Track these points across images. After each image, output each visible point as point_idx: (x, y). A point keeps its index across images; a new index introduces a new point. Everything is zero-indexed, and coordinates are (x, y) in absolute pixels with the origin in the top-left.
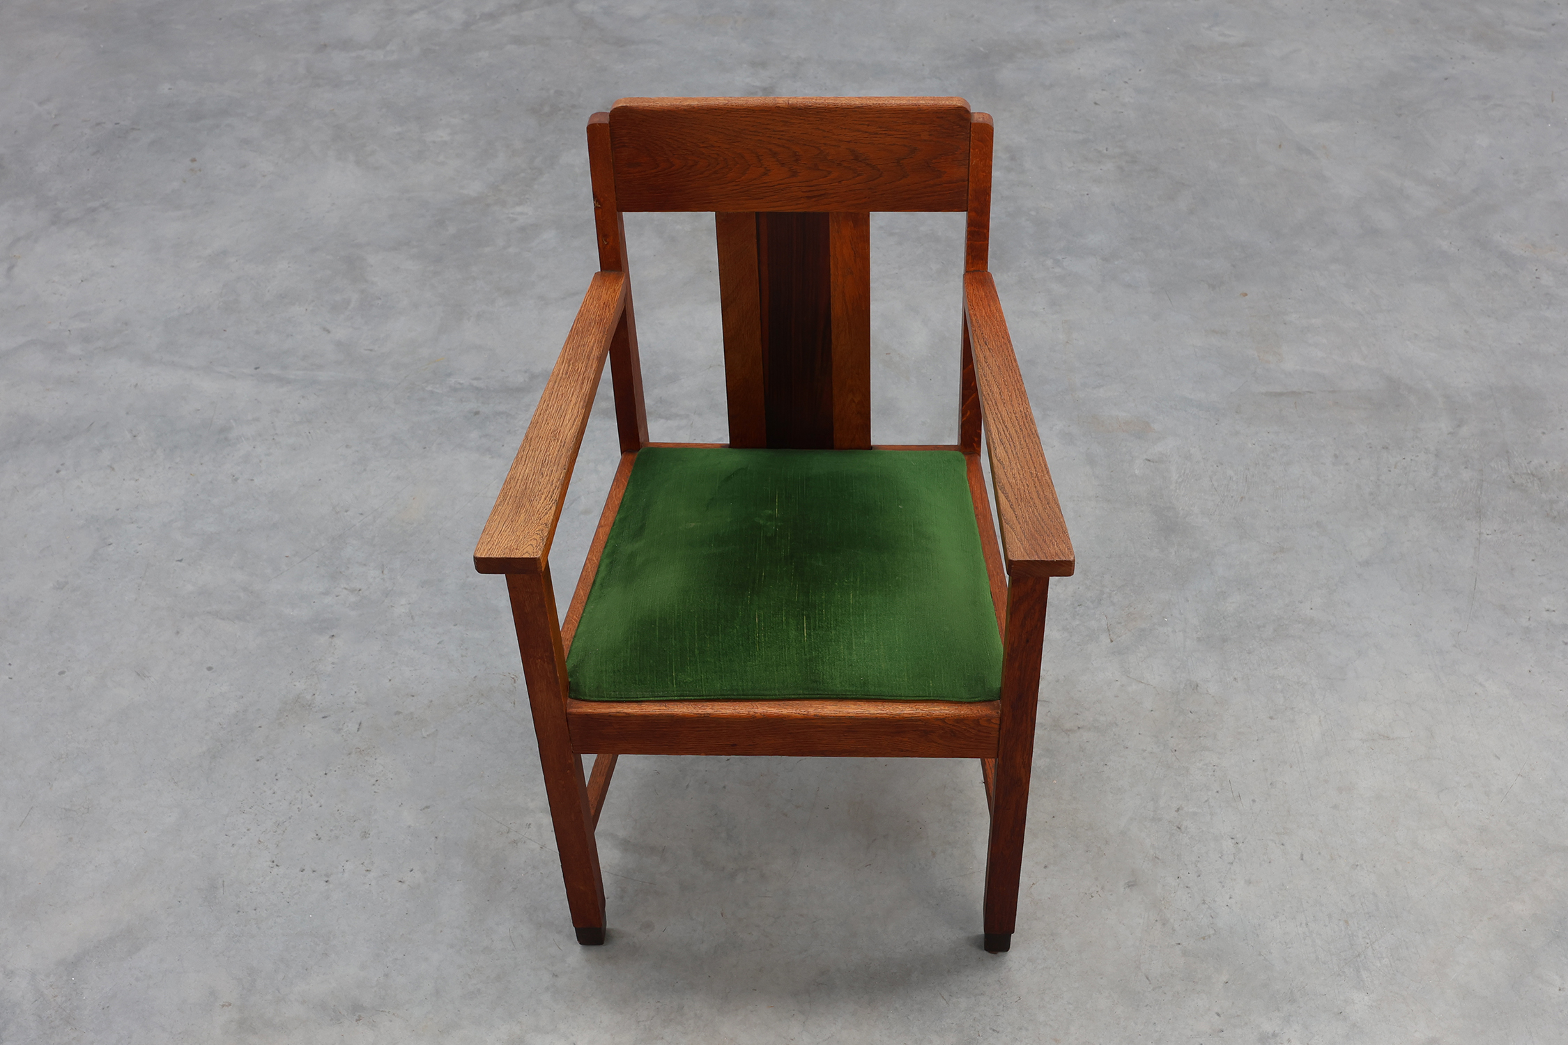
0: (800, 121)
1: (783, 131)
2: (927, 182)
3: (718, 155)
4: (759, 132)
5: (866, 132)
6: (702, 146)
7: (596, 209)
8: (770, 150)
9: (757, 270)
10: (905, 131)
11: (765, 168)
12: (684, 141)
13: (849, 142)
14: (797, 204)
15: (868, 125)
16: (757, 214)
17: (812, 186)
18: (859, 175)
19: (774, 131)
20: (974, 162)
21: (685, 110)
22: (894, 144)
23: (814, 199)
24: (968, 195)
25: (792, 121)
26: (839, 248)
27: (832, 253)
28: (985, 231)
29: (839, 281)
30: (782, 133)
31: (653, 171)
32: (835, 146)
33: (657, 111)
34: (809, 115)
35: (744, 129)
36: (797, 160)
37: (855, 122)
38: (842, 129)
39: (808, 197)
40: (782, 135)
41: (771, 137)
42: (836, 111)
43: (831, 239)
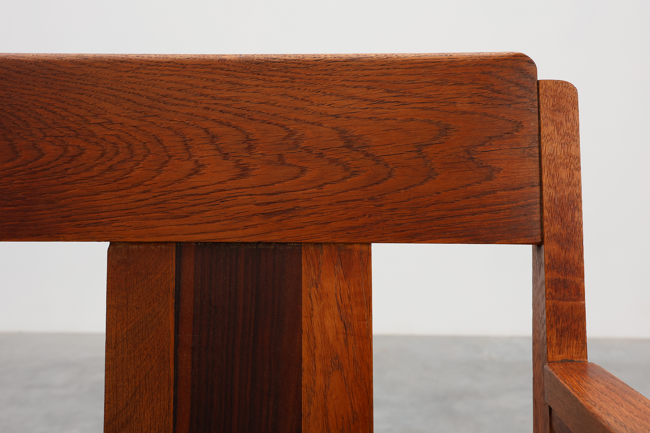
0: (257, 83)
1: (229, 99)
2: (469, 188)
3: (119, 137)
4: (189, 101)
5: (366, 100)
6: (93, 121)
8: (206, 130)
9: (172, 361)
10: (429, 97)
11: (196, 161)
12: (65, 114)
13: (337, 116)
14: (246, 227)
15: (368, 88)
16: (178, 244)
17: (273, 194)
18: (354, 174)
19: (214, 98)
22: (412, 120)
23: (275, 218)
24: (542, 211)
25: (244, 82)
27: (305, 328)
28: (579, 279)
30: (227, 102)
31: (7, 165)
32: (313, 123)
33: (26, 62)
34: (272, 73)
35: (166, 96)
37: (347, 84)
39: (267, 215)
40: (226, 105)
41: (208, 109)
42: (316, 65)
43: (303, 299)
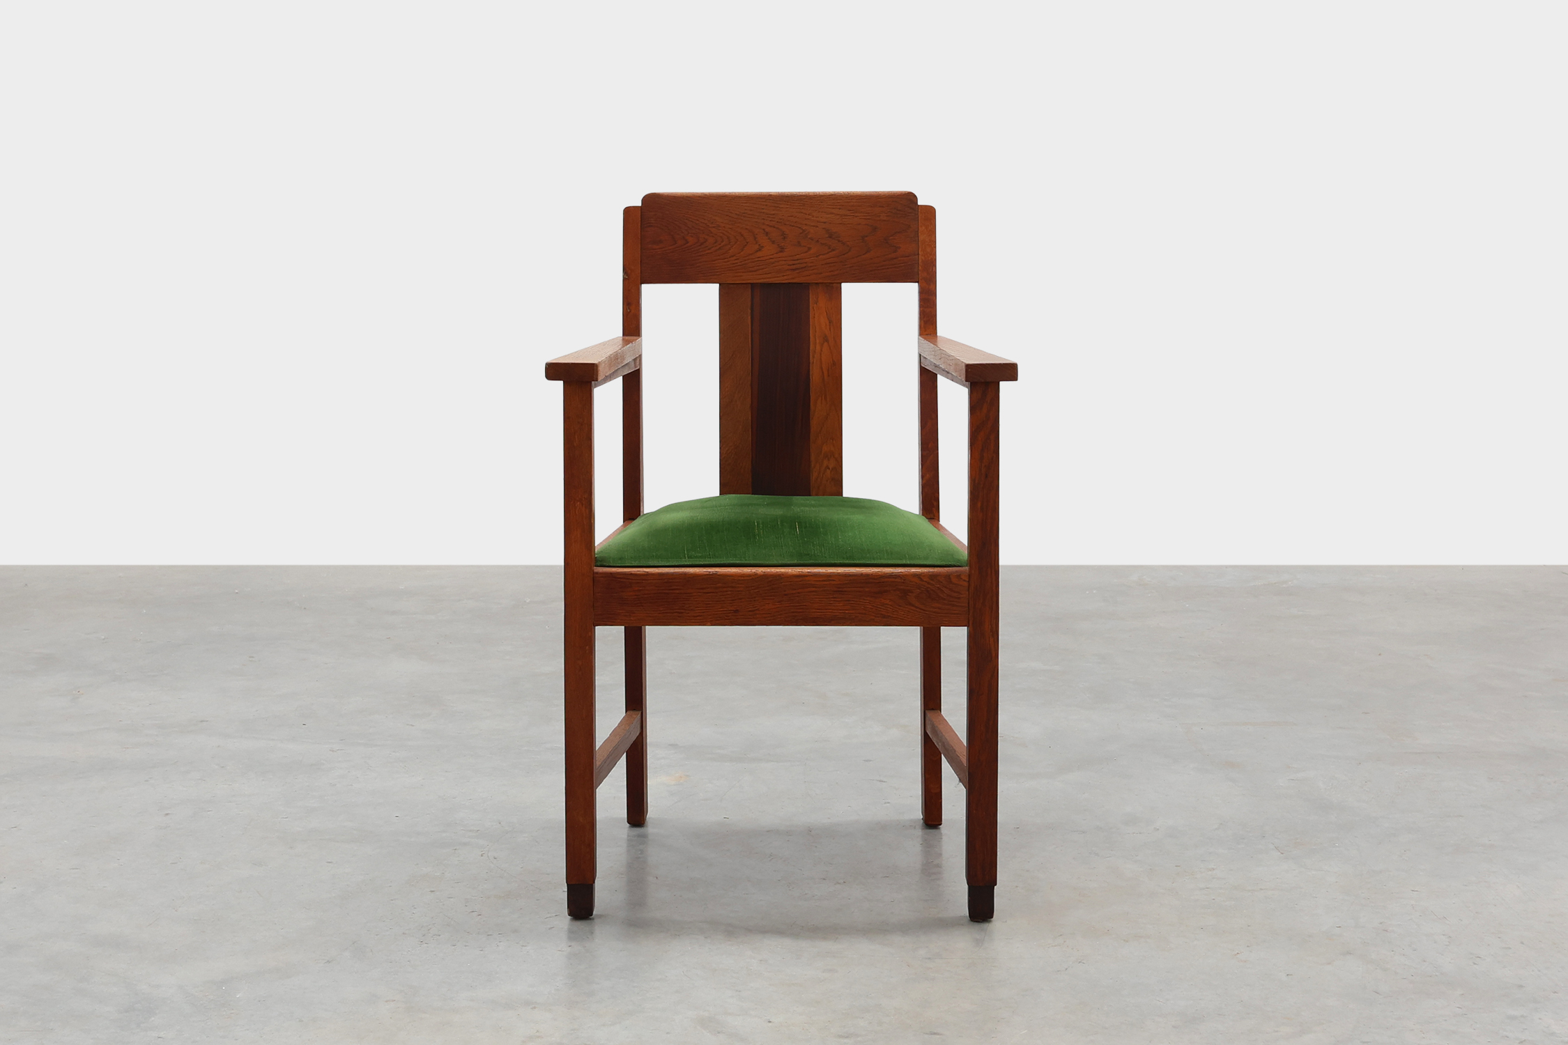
1: (774, 214)
2: (886, 257)
3: (723, 233)
4: (755, 216)
5: (838, 215)
6: (710, 226)
7: (624, 280)
8: (764, 230)
10: (868, 213)
11: (759, 245)
12: (697, 222)
13: (825, 223)
14: (784, 276)
16: (752, 284)
17: (796, 260)
18: (833, 250)
19: (767, 214)
20: (921, 238)
21: (699, 197)
22: (860, 225)
23: (797, 271)
24: (918, 267)
26: (817, 321)
27: (811, 323)
28: (934, 298)
29: (816, 348)
30: (773, 216)
31: (670, 248)
32: (814, 226)
33: (678, 197)
34: (794, 202)
35: (744, 212)
36: (785, 238)
37: (829, 207)
38: (819, 212)
39: (794, 270)
40: (773, 218)
41: (764, 219)
42: (814, 198)
43: (810, 309)
